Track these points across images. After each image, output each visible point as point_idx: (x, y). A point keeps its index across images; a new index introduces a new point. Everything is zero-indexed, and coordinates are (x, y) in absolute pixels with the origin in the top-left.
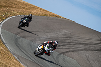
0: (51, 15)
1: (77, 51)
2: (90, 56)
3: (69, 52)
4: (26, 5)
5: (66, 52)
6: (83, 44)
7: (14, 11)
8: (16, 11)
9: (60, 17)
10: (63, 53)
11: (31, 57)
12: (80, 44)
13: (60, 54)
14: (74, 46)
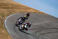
0: (39, 13)
1: (52, 33)
3: (47, 33)
4: (24, 7)
6: (56, 29)
7: (16, 10)
10: (43, 34)
11: (22, 37)
13: (41, 35)
14: (51, 30)
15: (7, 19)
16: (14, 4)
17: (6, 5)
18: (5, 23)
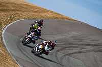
0: (63, 18)
2: (98, 57)
3: (76, 53)
4: (36, 8)
5: (73, 54)
6: (92, 45)
7: (22, 14)
8: (24, 14)
9: (72, 19)
10: (69, 55)
11: (32, 59)
12: (89, 45)
13: (65, 56)
14: (82, 47)
15: (5, 29)
16: (18, 3)
17: (4, 6)
18: (3, 36)
